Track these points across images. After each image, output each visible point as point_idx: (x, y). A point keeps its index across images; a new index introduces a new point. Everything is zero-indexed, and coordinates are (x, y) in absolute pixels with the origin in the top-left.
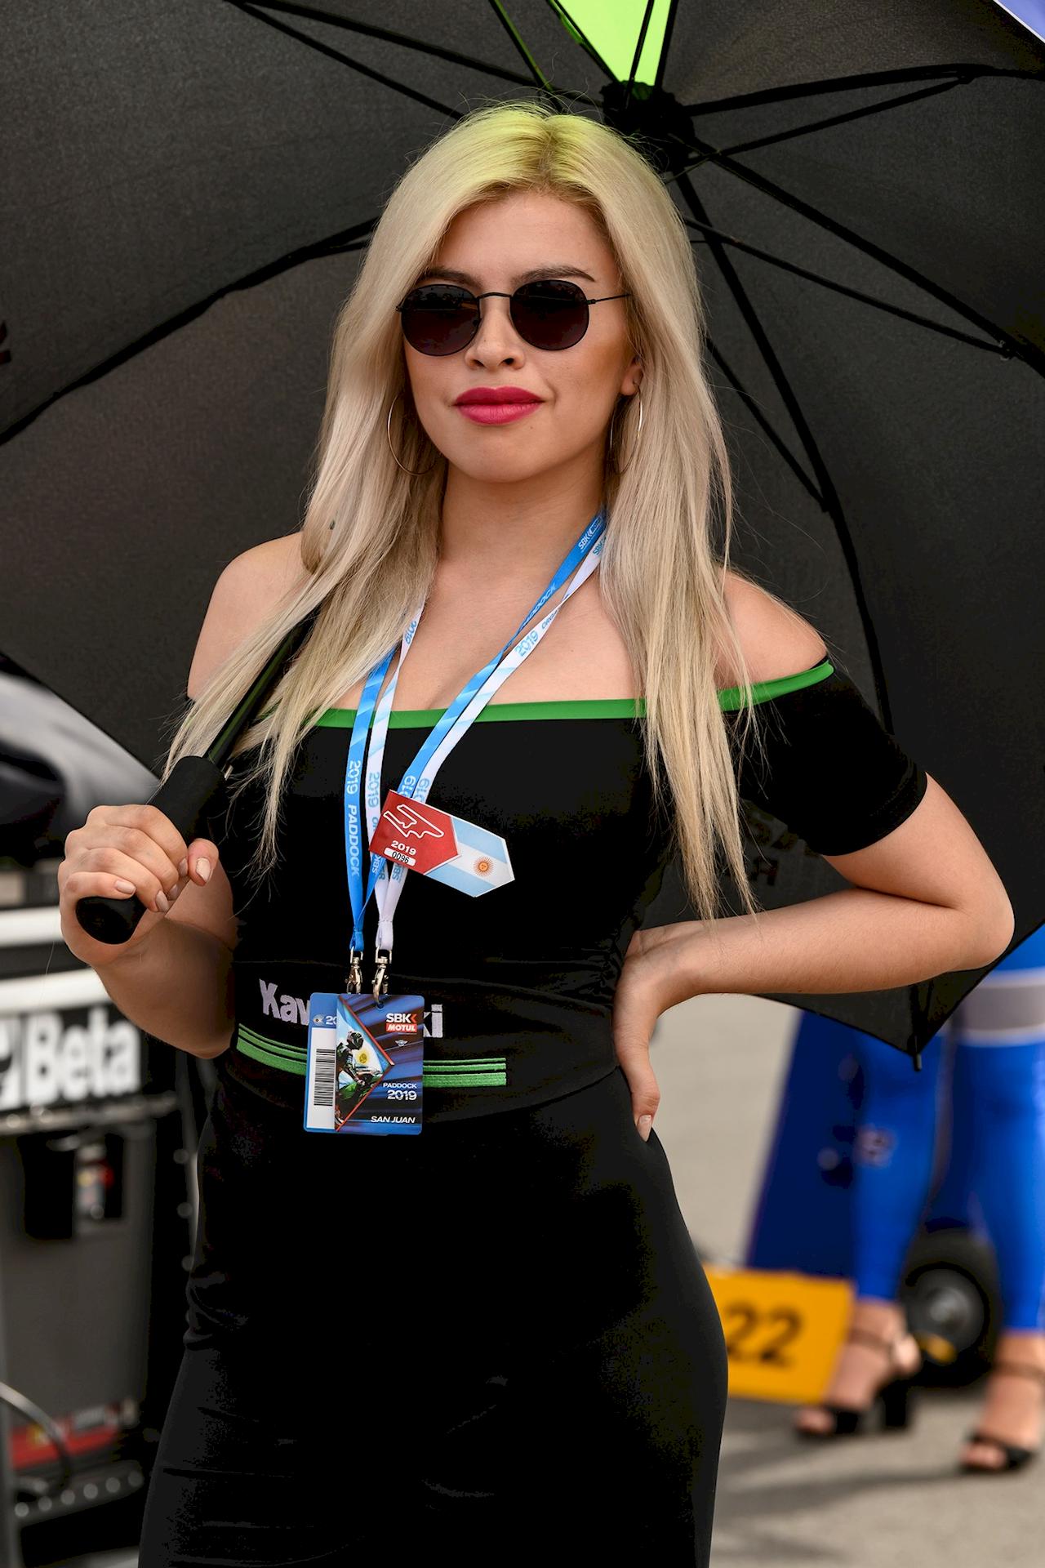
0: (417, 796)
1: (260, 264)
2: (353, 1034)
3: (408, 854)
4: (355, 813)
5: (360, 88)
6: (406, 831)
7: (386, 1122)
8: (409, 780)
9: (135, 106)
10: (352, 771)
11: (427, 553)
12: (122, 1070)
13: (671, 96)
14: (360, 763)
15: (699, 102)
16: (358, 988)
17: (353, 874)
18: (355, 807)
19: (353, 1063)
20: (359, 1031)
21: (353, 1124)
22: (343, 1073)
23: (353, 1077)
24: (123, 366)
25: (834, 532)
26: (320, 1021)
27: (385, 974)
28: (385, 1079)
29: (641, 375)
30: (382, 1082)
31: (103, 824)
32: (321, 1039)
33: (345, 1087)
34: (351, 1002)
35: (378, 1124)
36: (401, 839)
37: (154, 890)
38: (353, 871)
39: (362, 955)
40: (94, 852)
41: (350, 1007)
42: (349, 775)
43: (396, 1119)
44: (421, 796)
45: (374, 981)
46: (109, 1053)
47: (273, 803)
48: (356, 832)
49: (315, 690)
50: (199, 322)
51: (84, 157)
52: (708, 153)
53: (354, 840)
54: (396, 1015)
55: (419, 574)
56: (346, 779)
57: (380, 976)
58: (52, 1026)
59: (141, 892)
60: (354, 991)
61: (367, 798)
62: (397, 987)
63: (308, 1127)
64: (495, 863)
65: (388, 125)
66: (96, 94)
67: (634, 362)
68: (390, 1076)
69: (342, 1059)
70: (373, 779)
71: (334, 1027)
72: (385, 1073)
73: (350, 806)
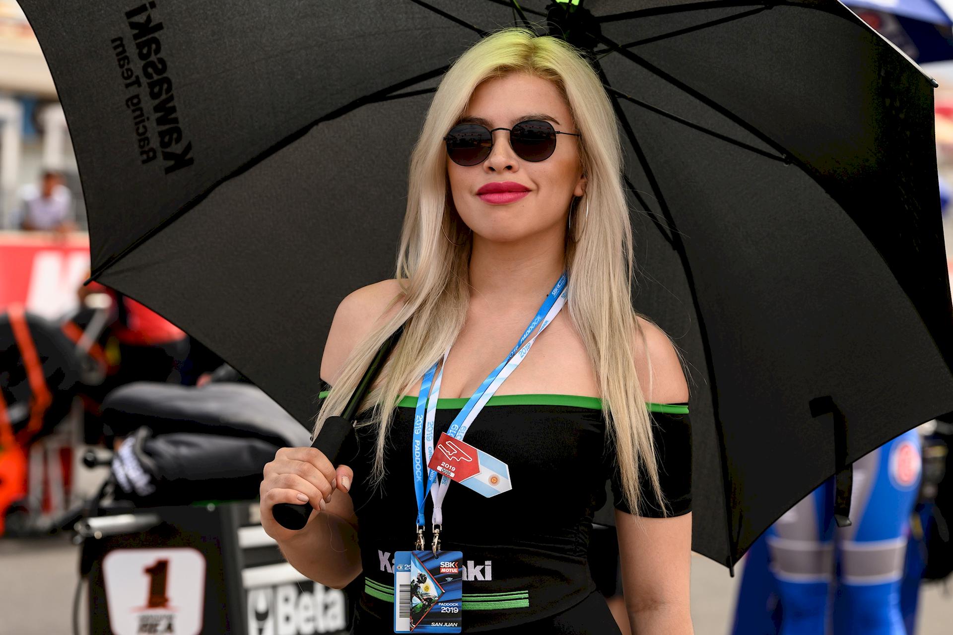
0: (458, 436)
1: (340, 106)
2: (421, 575)
3: (450, 470)
4: (419, 445)
5: (402, 5)
6: (450, 457)
7: (440, 626)
8: (454, 427)
9: (270, 17)
10: (418, 421)
11: (464, 293)
12: (334, 617)
13: (588, 11)
14: (423, 416)
15: (605, 15)
16: (423, 547)
17: (417, 480)
18: (419, 441)
19: (421, 592)
20: (424, 573)
21: (421, 627)
22: (415, 598)
23: (421, 600)
24: (258, 166)
25: (680, 261)
26: (401, 568)
27: (438, 539)
28: (440, 601)
29: (586, 185)
30: (438, 603)
31: (285, 458)
32: (402, 579)
33: (416, 606)
34: (419, 556)
35: (436, 626)
36: (447, 461)
37: (319, 498)
38: (417, 479)
39: (424, 528)
40: (283, 476)
41: (419, 559)
42: (416, 423)
43: (446, 624)
44: (460, 437)
45: (433, 544)
46: (326, 607)
47: (381, 442)
48: (419, 456)
49: (404, 376)
50: (304, 139)
51: (239, 46)
52: (613, 47)
53: (418, 461)
54: (446, 563)
55: (461, 305)
56: (415, 426)
57: (436, 540)
58: (292, 592)
59: (311, 500)
60: (420, 549)
61: (426, 436)
62: (447, 546)
63: (397, 630)
64: (501, 479)
65: (419, 26)
66: (247, 10)
67: (582, 177)
68: (442, 599)
69: (414, 590)
70: (430, 426)
71: (410, 571)
72: (439, 597)
73: (416, 441)
